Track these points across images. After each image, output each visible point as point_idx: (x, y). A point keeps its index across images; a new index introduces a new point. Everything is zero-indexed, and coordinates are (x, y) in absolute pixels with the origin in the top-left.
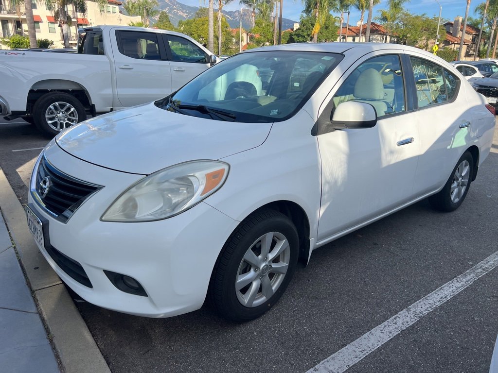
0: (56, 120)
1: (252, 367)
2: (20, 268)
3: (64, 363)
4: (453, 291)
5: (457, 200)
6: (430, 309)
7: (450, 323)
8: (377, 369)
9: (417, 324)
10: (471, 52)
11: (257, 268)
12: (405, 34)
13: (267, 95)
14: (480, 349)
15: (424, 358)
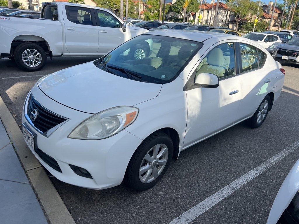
0: (28, 60)
1: (146, 216)
2: (17, 157)
3: (47, 213)
4: (253, 176)
5: (260, 121)
6: (240, 185)
7: (251, 193)
8: (211, 218)
9: (233, 194)
10: (277, 24)
11: (150, 163)
12: (239, 11)
13: (157, 57)
14: (265, 209)
15: (236, 213)
